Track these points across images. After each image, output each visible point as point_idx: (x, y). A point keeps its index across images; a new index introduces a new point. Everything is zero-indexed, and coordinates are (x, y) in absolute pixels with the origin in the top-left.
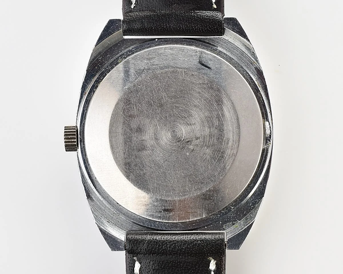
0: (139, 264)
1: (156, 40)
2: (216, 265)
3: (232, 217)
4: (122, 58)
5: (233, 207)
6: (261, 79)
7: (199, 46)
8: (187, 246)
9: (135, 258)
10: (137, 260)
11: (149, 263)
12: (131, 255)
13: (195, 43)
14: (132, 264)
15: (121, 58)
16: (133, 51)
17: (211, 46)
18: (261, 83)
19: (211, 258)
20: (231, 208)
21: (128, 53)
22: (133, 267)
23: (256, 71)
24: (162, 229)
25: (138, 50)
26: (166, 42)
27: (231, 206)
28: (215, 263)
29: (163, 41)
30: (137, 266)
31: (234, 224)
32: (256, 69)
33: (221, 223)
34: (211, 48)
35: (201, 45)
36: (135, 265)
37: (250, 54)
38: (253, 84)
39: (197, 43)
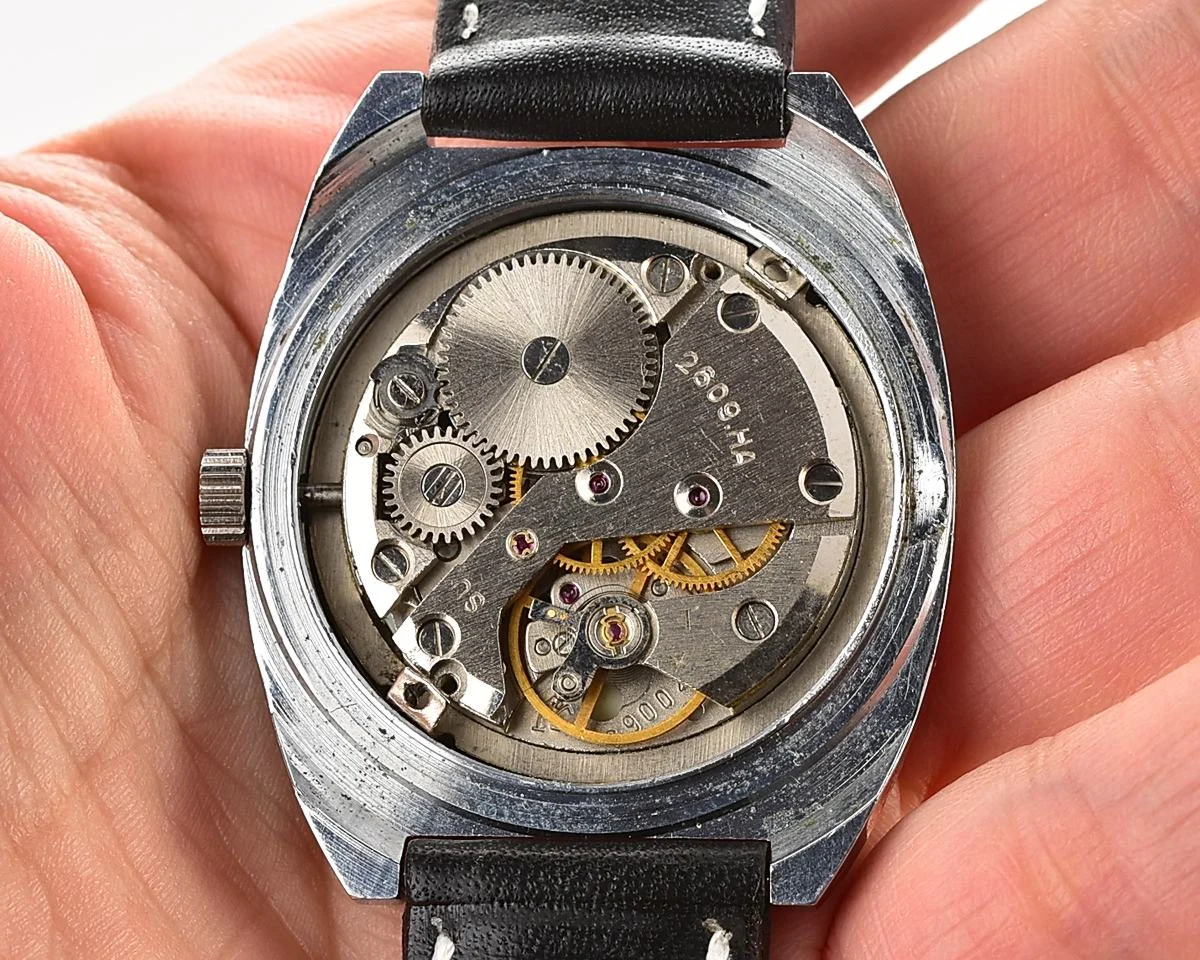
0: (452, 943)
1: (545, 152)
2: (731, 947)
3: (793, 791)
4: (422, 214)
5: (799, 752)
6: (917, 300)
7: (697, 177)
8: (627, 873)
9: (436, 921)
10: (443, 928)
11: (485, 936)
12: (422, 913)
13: (683, 166)
14: (424, 942)
15: (418, 213)
16: (461, 189)
17: (739, 177)
18: (916, 311)
19: (712, 923)
20: (793, 757)
21: (443, 196)
22: (430, 953)
23: (900, 269)
24: (538, 828)
25: (478, 187)
26: (581, 162)
27: (793, 750)
28: (726, 940)
29: (568, 155)
30: (444, 949)
31: (802, 817)
32: (898, 263)
33: (753, 810)
34: (740, 186)
35: (705, 173)
36: (433, 946)
37: (878, 208)
38: (887, 313)
39: (689, 166)
